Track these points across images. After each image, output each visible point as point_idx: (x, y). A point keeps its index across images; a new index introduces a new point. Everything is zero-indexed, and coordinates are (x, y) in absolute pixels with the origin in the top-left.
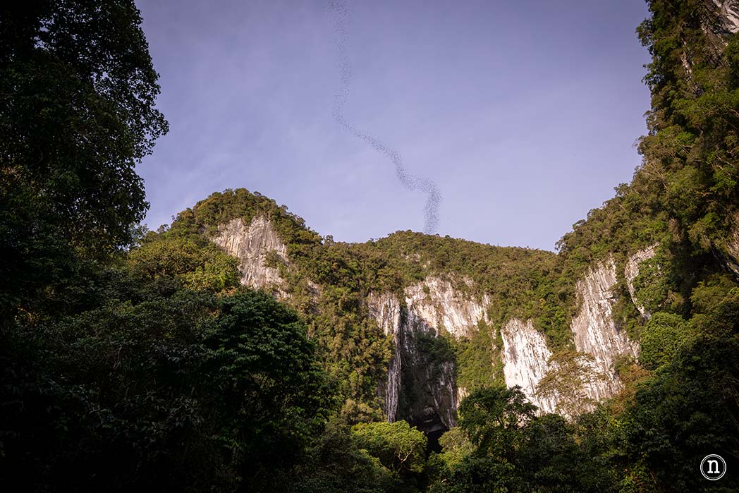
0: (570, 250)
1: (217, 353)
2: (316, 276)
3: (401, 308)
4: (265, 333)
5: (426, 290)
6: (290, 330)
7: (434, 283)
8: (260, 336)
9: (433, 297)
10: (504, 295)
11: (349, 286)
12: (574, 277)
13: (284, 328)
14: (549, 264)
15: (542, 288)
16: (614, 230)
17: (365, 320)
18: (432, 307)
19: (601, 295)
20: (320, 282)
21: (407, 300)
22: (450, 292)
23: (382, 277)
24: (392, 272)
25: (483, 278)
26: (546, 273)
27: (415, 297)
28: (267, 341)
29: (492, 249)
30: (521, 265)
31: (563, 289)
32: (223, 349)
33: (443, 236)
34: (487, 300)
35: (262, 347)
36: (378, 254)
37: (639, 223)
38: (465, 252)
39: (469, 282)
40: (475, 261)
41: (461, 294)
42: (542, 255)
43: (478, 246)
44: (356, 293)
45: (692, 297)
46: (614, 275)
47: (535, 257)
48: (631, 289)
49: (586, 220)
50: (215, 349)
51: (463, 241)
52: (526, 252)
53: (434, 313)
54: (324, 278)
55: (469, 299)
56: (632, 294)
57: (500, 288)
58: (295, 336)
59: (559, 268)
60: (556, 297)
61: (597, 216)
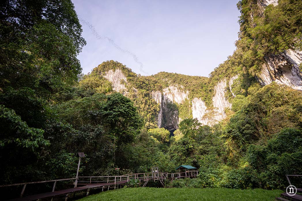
0: (213, 77)
1: (107, 112)
2: (136, 86)
3: (162, 95)
4: (121, 106)
5: (169, 90)
6: (128, 104)
7: (172, 88)
8: (120, 107)
9: (171, 92)
10: (193, 91)
11: (146, 89)
12: (214, 85)
13: (127, 104)
14: (207, 81)
15: (204, 88)
16: (226, 70)
17: (151, 99)
18: (171, 94)
19: (222, 90)
20: (137, 88)
21: (164, 93)
22: (177, 90)
23: (156, 86)
24: (159, 84)
25: (187, 86)
26: (205, 84)
27: (166, 92)
28: (122, 108)
29: (189, 77)
30: (198, 81)
31: (210, 89)
32: (109, 111)
33: (174, 73)
34: (188, 92)
35: (120, 110)
36: (154, 79)
37: (234, 68)
38: (181, 78)
39: (182, 87)
40: (184, 80)
41: (180, 91)
42: (204, 78)
43: (185, 76)
44: (148, 91)
45: (248, 90)
46: (226, 84)
47: (202, 79)
48: (231, 88)
49: (218, 67)
50: (107, 111)
51: (180, 74)
52: (200, 77)
53: (172, 97)
54: (138, 87)
55: (182, 92)
56: (231, 90)
57: (192, 88)
58: (130, 106)
59: (210, 82)
60: (208, 91)
61: (222, 66)
